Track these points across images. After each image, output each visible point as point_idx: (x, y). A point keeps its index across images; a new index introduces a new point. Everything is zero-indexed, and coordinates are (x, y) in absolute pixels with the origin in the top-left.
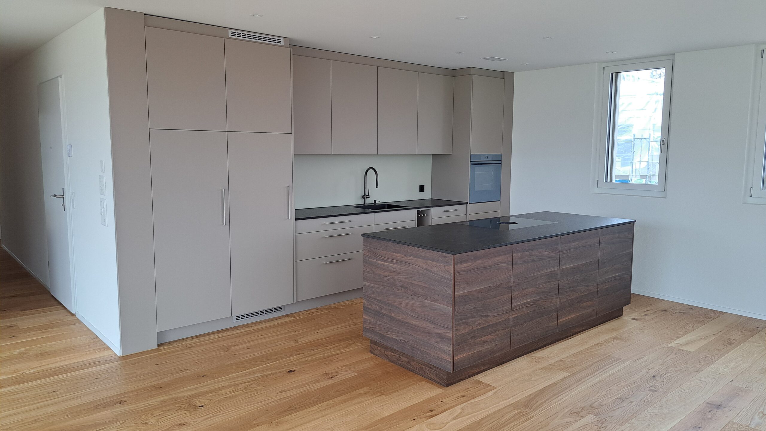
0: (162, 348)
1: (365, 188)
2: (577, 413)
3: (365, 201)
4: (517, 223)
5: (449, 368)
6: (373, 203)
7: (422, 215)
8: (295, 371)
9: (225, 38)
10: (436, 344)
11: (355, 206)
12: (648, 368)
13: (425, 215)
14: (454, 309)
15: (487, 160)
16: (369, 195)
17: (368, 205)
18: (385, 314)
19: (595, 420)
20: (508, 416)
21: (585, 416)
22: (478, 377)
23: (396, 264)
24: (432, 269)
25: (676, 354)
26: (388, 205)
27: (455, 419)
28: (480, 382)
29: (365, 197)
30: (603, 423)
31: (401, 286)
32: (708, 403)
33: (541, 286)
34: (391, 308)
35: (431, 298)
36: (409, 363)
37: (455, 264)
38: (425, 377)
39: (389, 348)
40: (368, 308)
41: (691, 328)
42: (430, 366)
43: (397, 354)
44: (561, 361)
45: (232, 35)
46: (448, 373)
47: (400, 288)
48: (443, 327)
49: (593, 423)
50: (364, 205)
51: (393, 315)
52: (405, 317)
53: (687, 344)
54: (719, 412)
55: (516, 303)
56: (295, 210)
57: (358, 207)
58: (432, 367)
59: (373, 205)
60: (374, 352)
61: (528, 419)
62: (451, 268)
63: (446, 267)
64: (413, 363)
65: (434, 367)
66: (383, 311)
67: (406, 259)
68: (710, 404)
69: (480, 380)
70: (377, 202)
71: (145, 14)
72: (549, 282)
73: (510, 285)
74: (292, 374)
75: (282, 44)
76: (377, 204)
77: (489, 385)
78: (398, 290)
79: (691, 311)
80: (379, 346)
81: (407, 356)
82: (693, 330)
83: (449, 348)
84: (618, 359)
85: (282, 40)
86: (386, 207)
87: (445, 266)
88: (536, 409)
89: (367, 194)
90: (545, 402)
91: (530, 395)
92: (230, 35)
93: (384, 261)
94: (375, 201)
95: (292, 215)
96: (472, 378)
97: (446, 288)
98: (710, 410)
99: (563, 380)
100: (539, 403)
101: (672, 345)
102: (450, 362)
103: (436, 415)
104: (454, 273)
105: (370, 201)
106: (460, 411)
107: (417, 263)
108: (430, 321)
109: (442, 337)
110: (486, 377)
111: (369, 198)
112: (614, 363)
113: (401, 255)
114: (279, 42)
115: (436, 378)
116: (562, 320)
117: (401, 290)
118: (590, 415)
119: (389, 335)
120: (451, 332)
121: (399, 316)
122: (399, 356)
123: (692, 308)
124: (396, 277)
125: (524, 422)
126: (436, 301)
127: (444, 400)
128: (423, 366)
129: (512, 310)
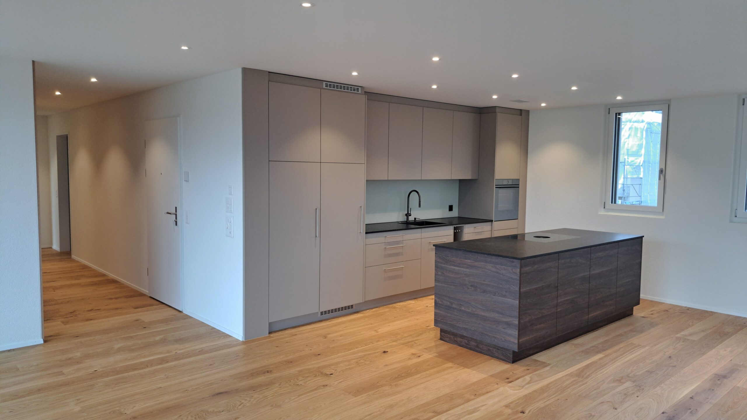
0: (272, 335)
1: (408, 207)
2: (620, 381)
3: (408, 218)
4: (550, 238)
5: (515, 348)
6: (414, 220)
7: (458, 231)
8: (387, 352)
9: (321, 88)
10: (504, 330)
11: (400, 222)
12: (664, 352)
13: (460, 231)
14: (520, 302)
15: (508, 184)
16: (411, 213)
17: (410, 222)
18: (455, 309)
19: (633, 385)
20: (567, 383)
21: (625, 383)
22: (534, 357)
23: (467, 268)
24: (500, 271)
25: (683, 342)
26: (426, 222)
27: (529, 384)
28: (536, 361)
29: (408, 215)
30: (640, 387)
31: (472, 286)
32: (716, 374)
33: (577, 287)
34: (461, 303)
35: (499, 294)
36: (477, 346)
37: (521, 267)
38: (493, 356)
39: (459, 335)
40: (440, 304)
41: (691, 324)
42: (497, 348)
43: (466, 340)
44: (594, 346)
45: (326, 86)
46: (514, 352)
47: (470, 287)
48: (511, 317)
49: (633, 386)
50: (407, 221)
51: (463, 309)
52: (474, 310)
53: (691, 335)
54: (725, 381)
55: (560, 300)
56: (366, 224)
57: (402, 223)
58: (499, 348)
59: (414, 221)
60: (444, 339)
61: (584, 384)
62: (518, 270)
63: (514, 270)
64: (481, 346)
65: (501, 347)
66: (454, 306)
67: (476, 264)
68: (718, 375)
69: (536, 359)
70: (417, 219)
71: (269, 72)
72: (583, 284)
73: (556, 285)
74: (386, 355)
75: (360, 92)
76: (417, 221)
77: (544, 363)
78: (468, 289)
79: (688, 311)
80: (448, 334)
81: (475, 341)
82: (693, 325)
83: (515, 333)
84: (639, 345)
85: (360, 88)
86: (425, 224)
87: (512, 269)
88: (587, 378)
89: (409, 213)
90: (592, 373)
91: (579, 369)
92: (324, 87)
93: (455, 266)
94: (415, 219)
95: (363, 230)
96: (529, 358)
97: (513, 286)
98: (718, 379)
99: (601, 359)
100: (588, 374)
101: (678, 335)
102: (516, 343)
103: (512, 381)
104: (520, 275)
105: (411, 218)
106: (529, 379)
107: (486, 267)
108: (498, 312)
109: (509, 325)
110: (541, 357)
111: (411, 215)
112: (636, 348)
113: (472, 261)
114: (358, 90)
115: (502, 357)
116: (592, 315)
117: (471, 289)
118: (629, 382)
119: (459, 325)
120: (518, 320)
121: (469, 309)
122: (468, 341)
123: (688, 309)
124: (466, 279)
125: (580, 386)
126: (504, 296)
127: (514, 372)
128: (491, 348)
129: (557, 305)
